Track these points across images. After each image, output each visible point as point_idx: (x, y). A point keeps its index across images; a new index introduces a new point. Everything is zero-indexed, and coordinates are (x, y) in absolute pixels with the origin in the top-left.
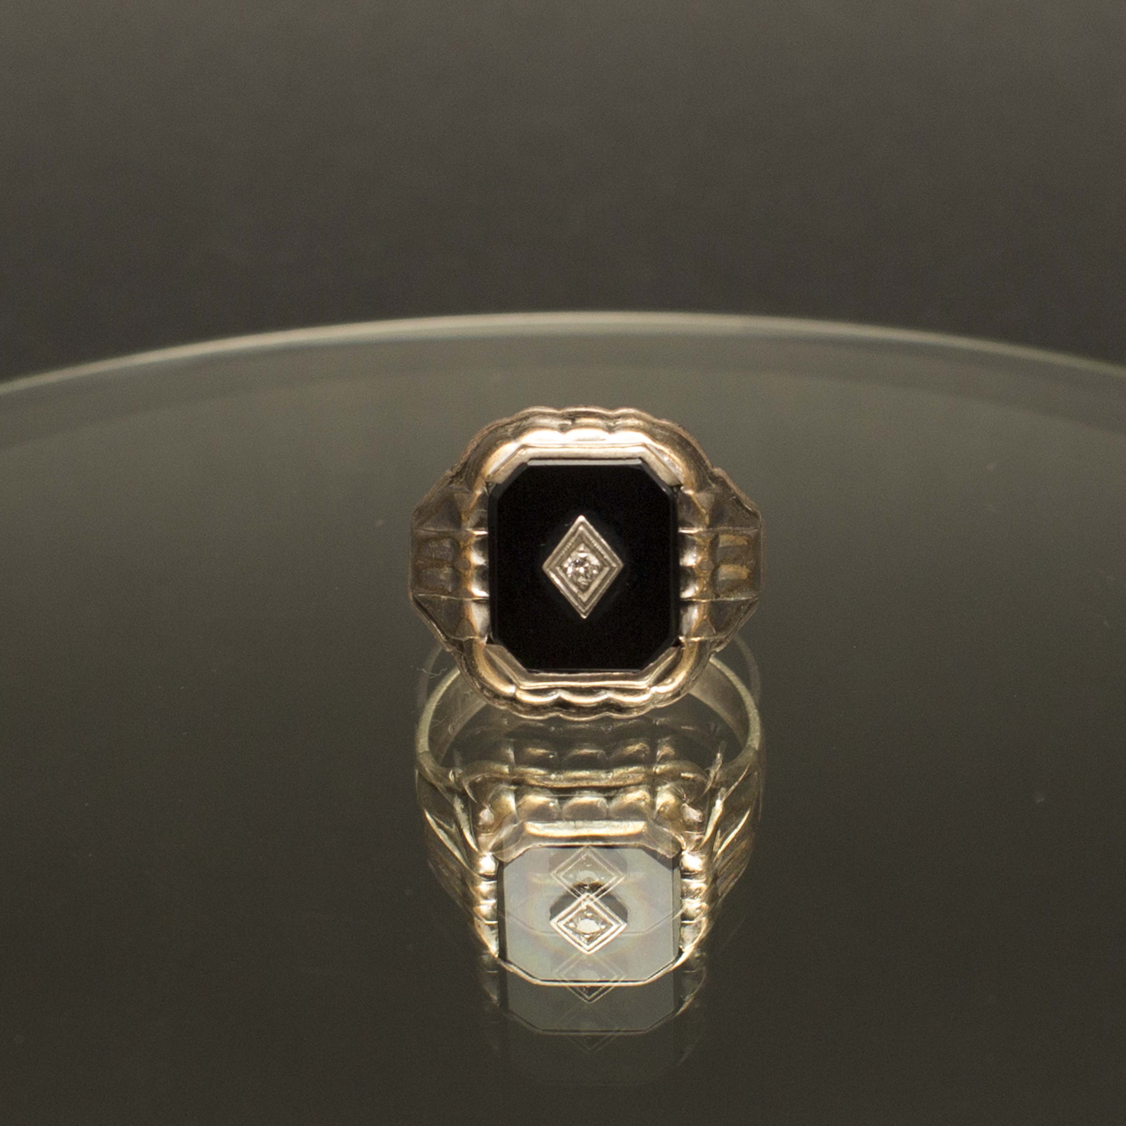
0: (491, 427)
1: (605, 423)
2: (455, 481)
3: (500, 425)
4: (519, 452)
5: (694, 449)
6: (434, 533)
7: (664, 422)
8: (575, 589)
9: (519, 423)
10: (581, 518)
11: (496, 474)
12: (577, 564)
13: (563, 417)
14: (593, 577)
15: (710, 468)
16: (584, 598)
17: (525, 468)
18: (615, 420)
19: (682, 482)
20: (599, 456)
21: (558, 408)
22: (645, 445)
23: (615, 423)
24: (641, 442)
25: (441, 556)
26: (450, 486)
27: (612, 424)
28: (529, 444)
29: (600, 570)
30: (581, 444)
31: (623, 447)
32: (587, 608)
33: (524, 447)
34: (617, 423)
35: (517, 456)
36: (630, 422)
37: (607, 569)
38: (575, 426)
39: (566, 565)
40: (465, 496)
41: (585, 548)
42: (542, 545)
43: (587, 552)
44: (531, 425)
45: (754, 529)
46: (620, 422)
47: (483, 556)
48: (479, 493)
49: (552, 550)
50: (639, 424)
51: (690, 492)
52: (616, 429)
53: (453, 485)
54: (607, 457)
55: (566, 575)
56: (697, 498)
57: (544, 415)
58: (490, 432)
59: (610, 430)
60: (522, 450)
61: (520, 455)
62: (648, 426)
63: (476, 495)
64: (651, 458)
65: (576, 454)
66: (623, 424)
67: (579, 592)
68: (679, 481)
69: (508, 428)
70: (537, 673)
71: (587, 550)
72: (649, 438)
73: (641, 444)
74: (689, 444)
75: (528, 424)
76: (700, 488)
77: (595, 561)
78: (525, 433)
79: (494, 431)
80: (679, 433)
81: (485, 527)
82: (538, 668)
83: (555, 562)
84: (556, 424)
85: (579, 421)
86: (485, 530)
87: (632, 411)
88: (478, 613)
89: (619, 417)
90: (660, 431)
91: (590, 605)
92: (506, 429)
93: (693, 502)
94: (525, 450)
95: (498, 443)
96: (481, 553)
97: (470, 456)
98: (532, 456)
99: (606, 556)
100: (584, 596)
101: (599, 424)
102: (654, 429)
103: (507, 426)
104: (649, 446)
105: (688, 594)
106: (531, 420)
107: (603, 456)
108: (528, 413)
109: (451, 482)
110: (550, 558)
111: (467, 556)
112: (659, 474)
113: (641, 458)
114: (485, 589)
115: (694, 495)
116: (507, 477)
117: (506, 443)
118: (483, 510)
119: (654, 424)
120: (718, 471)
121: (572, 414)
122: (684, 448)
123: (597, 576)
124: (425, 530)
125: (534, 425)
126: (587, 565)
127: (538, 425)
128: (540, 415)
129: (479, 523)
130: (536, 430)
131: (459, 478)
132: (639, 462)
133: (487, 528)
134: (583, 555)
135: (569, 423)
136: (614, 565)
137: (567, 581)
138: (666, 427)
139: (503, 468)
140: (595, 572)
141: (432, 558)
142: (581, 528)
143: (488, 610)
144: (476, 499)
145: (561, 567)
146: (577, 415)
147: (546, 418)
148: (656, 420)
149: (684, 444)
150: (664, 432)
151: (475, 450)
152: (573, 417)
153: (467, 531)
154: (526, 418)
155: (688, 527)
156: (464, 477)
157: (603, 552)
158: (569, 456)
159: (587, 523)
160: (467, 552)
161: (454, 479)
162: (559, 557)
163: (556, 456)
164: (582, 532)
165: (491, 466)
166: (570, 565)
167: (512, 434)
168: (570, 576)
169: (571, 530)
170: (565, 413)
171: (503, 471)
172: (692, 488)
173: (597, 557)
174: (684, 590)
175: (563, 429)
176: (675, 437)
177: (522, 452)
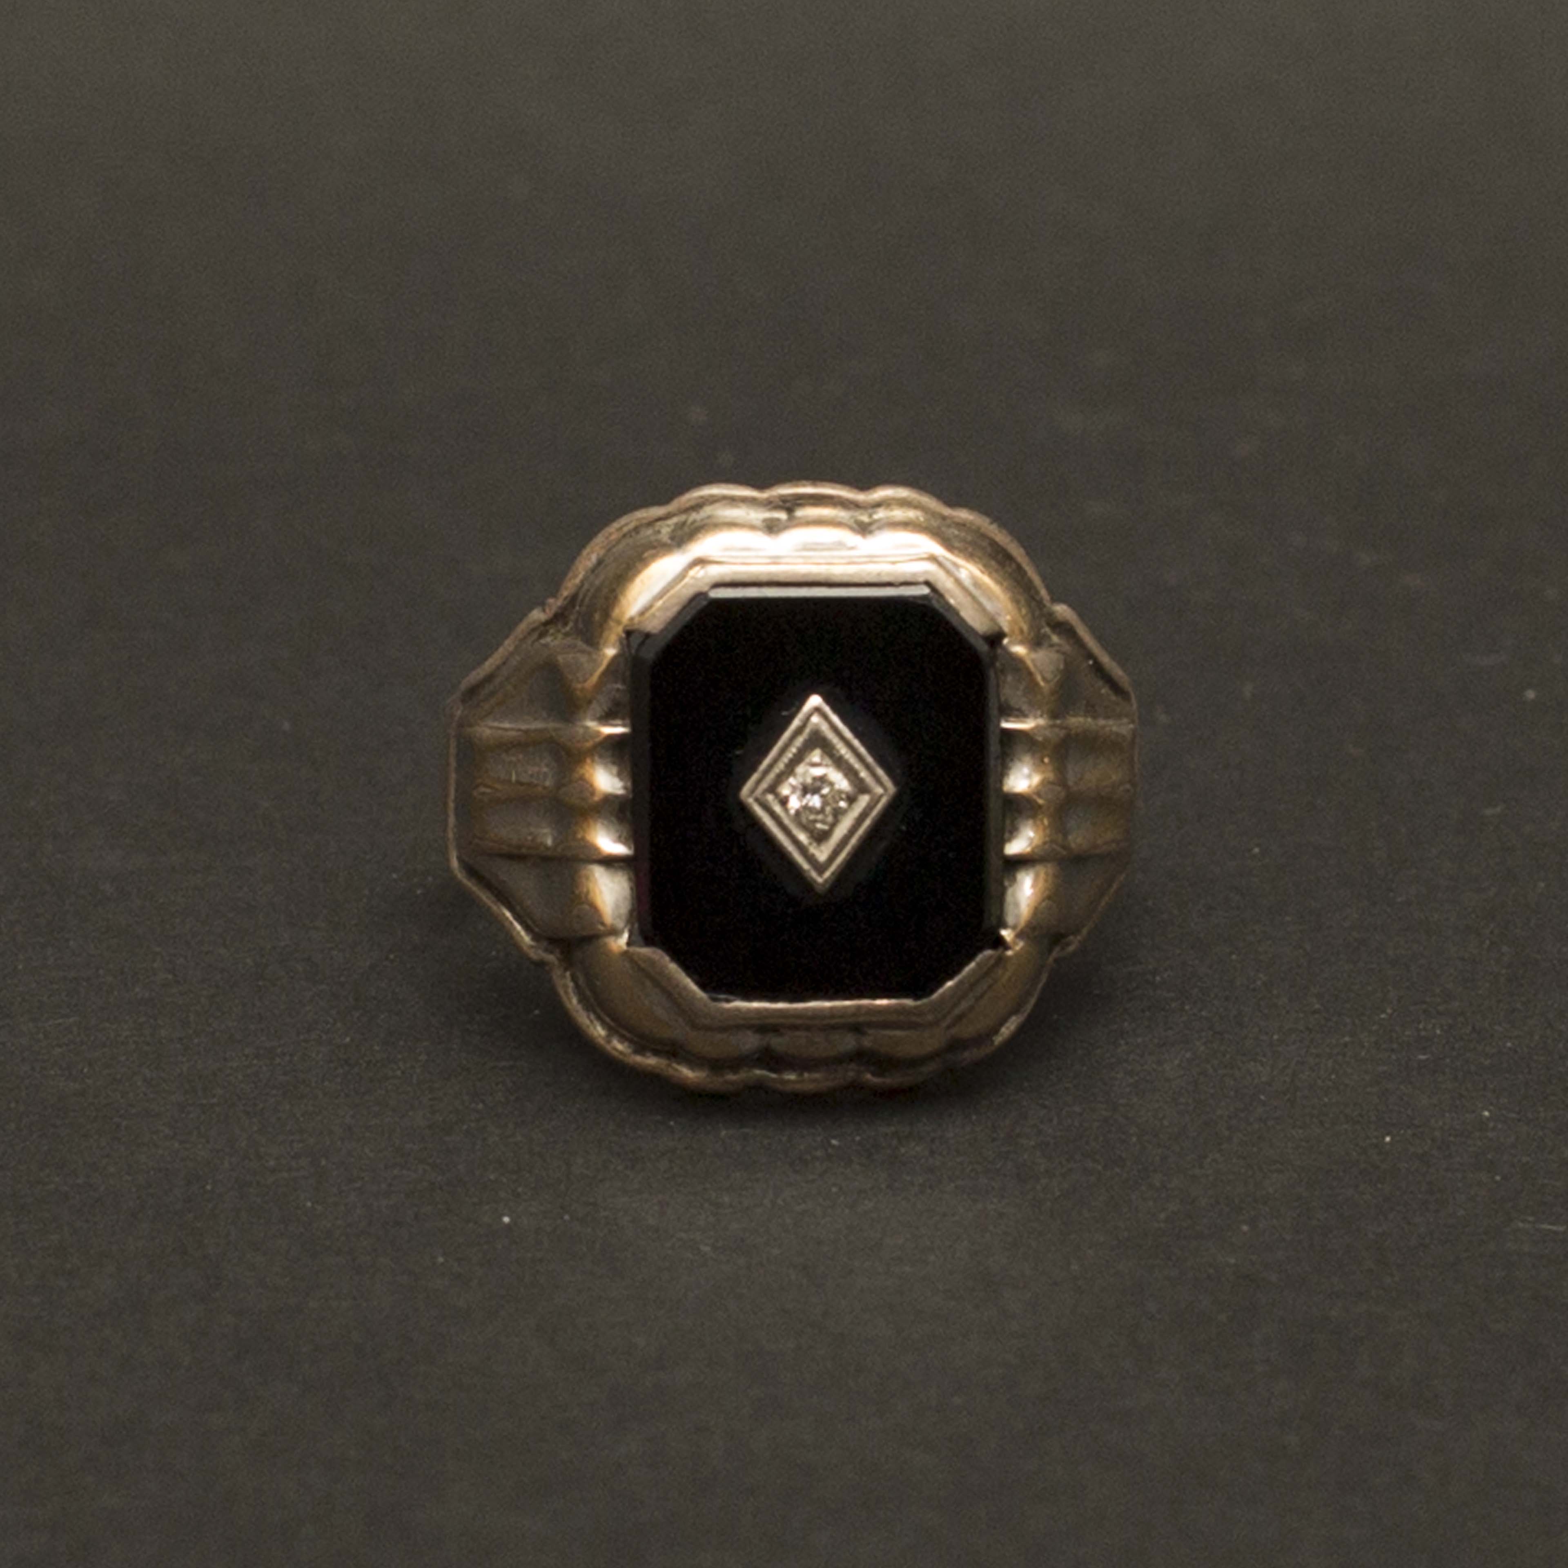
0: (626, 524)
1: (852, 517)
2: (551, 631)
3: (645, 521)
4: (692, 573)
5: (1019, 567)
6: (513, 733)
7: (963, 514)
8: (803, 837)
9: (683, 518)
10: (815, 700)
11: (647, 615)
12: (806, 790)
13: (769, 504)
14: (838, 814)
15: (1048, 604)
16: (822, 854)
17: (705, 603)
18: (870, 511)
19: (1006, 629)
20: (846, 579)
21: (761, 486)
22: (933, 559)
23: (870, 516)
24: (926, 553)
25: (532, 776)
26: (543, 641)
27: (865, 518)
28: (710, 556)
29: (851, 800)
30: (810, 557)
31: (894, 563)
32: (827, 874)
33: (700, 562)
34: (876, 517)
35: (686, 580)
36: (898, 514)
37: (864, 800)
38: (793, 522)
39: (785, 791)
40: (583, 659)
41: (822, 757)
42: (738, 752)
43: (827, 766)
44: (706, 521)
45: (1129, 723)
46: (881, 514)
47: (620, 775)
48: (610, 652)
49: (760, 762)
50: (917, 518)
51: (1019, 650)
52: (874, 527)
53: (548, 639)
54: (863, 581)
55: (786, 810)
56: (1033, 661)
57: (733, 501)
58: (624, 536)
59: (864, 529)
60: (697, 568)
61: (693, 578)
62: (935, 523)
63: (604, 655)
64: (945, 583)
65: (804, 575)
66: (887, 518)
67: (810, 844)
68: (1000, 628)
69: (661, 527)
70: (728, 1001)
71: (827, 761)
72: (939, 543)
73: (925, 556)
74: (1009, 557)
75: (702, 520)
76: (1036, 642)
77: (842, 783)
78: (700, 535)
79: (633, 534)
80: (992, 535)
81: (623, 719)
82: (731, 993)
83: (764, 785)
84: (757, 519)
85: (800, 513)
86: (624, 726)
87: (902, 492)
88: (611, 885)
89: (878, 505)
90: (956, 532)
91: (833, 867)
92: (657, 528)
93: (1027, 669)
94: (702, 568)
95: (646, 555)
96: (615, 769)
97: (582, 582)
98: (717, 579)
99: (863, 774)
100: (822, 852)
101: (842, 518)
102: (943, 529)
103: (659, 523)
104: (941, 559)
105: (1016, 847)
106: (707, 510)
107: (856, 580)
108: (702, 497)
109: (542, 635)
110: (755, 777)
111: (587, 776)
112: (964, 614)
113: (927, 583)
114: (623, 839)
115: (1028, 654)
116: (668, 620)
117: (664, 555)
118: (619, 686)
119: (944, 518)
120: (1062, 610)
121: (789, 498)
122: (1002, 564)
123: (844, 812)
124: (491, 728)
125: (714, 520)
126: (825, 791)
127: (721, 520)
128: (724, 502)
129: (610, 710)
130: (721, 530)
131: (560, 626)
132: (926, 591)
133: (628, 721)
134: (818, 772)
135: (782, 516)
136: (879, 790)
137: (786, 821)
138: (968, 525)
139: (660, 603)
140: (842, 804)
141: (509, 781)
142: (815, 719)
143: (630, 879)
144: (605, 663)
145: (777, 795)
146: (799, 502)
147: (738, 507)
148: (947, 511)
149: (1000, 556)
150: (963, 534)
151: (593, 570)
152: (790, 505)
153: (587, 728)
154: (698, 506)
155: (1017, 716)
156: (571, 624)
157: (857, 766)
158: (788, 580)
159: (827, 709)
160: (587, 767)
161: (548, 627)
162: (771, 776)
163: (764, 578)
164: (816, 725)
165: (635, 600)
166: (793, 792)
167: (672, 538)
168: (792, 812)
169: (796, 723)
170: (774, 497)
171: (659, 609)
172: (1021, 643)
173: (846, 775)
174: (1009, 840)
175: (771, 528)
176: (985, 544)
177: (698, 572)
